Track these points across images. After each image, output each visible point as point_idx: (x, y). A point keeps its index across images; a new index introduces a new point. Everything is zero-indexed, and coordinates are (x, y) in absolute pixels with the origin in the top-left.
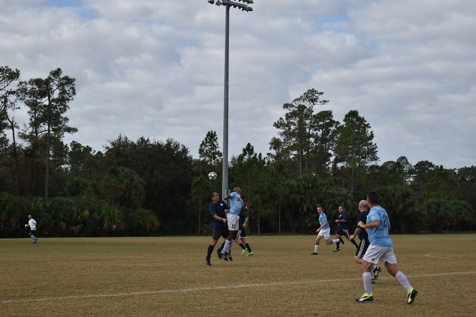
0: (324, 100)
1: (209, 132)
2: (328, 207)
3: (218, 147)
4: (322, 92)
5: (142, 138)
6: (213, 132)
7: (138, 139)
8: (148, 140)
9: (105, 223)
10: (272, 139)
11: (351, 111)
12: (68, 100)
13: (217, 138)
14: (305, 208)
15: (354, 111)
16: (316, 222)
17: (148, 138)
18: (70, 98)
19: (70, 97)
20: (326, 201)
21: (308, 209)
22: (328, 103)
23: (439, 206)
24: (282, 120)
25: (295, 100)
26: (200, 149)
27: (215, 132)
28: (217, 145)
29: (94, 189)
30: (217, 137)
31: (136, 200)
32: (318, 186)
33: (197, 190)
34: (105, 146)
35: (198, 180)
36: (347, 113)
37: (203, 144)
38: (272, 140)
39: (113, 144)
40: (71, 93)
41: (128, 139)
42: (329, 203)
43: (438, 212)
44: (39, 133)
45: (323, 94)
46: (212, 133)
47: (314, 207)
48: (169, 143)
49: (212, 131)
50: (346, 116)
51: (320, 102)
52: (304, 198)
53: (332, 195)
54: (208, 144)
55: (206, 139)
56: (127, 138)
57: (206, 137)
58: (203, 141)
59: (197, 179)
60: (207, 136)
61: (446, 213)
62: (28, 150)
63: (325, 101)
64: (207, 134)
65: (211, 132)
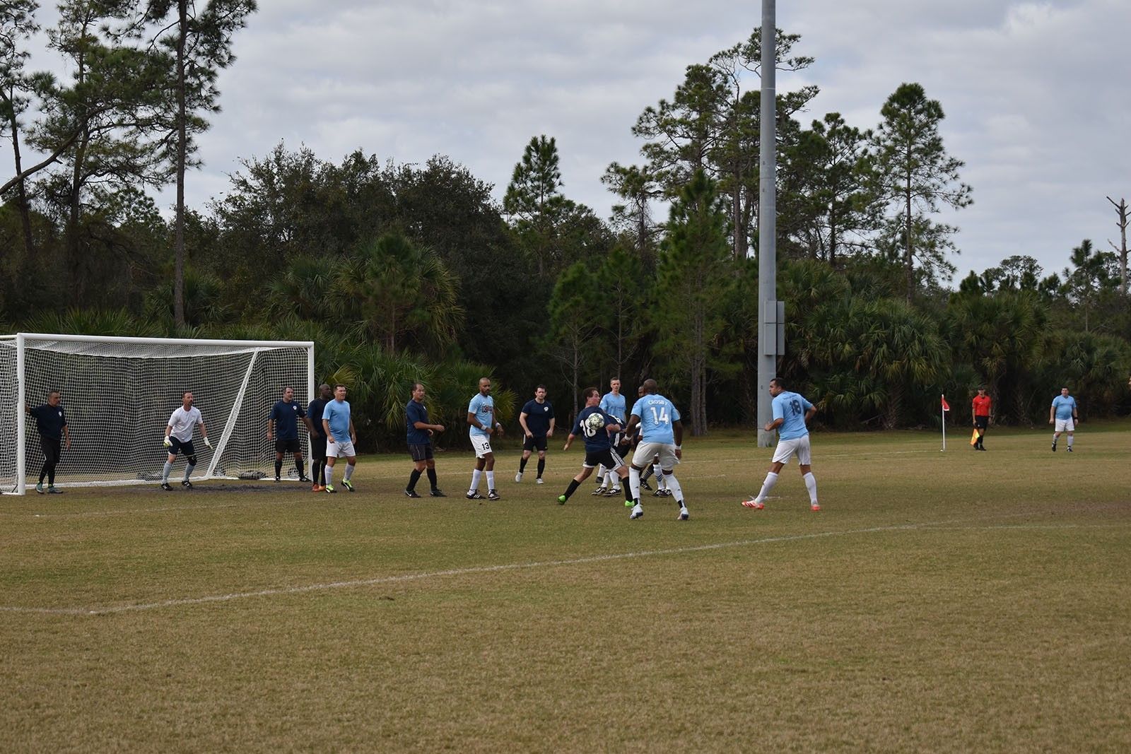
0: (799, 56)
1: (534, 142)
2: (872, 356)
3: (560, 184)
4: (797, 34)
5: (358, 156)
6: (548, 141)
7: (346, 158)
8: (374, 161)
9: (390, 407)
10: (608, 166)
11: (904, 85)
12: (230, 25)
13: (556, 159)
14: (804, 359)
15: (911, 86)
16: (842, 396)
17: (374, 155)
18: (236, 20)
19: (234, 17)
20: (868, 338)
21: (811, 359)
22: (811, 65)
23: (1090, 351)
24: (652, 115)
25: (716, 57)
26: (511, 189)
27: (553, 141)
28: (558, 176)
29: (296, 304)
30: (556, 153)
31: (442, 337)
32: (834, 296)
33: (571, 306)
34: (236, 177)
35: (570, 277)
36: (894, 91)
37: (519, 174)
38: (608, 170)
39: (258, 172)
40: (242, 5)
41: (315, 157)
42: (877, 344)
43: (1089, 366)
44: (92, 131)
45: (799, 39)
46: (544, 143)
47: (833, 355)
48: (435, 170)
49: (543, 138)
50: (893, 99)
51: (790, 63)
52: (798, 328)
53: (884, 322)
54: (533, 174)
55: (527, 159)
56: (311, 156)
57: (524, 153)
58: (519, 165)
59: (565, 275)
60: (528, 149)
61: (1110, 368)
62: (59, 184)
63: (800, 61)
64: (528, 144)
65: (540, 139)
